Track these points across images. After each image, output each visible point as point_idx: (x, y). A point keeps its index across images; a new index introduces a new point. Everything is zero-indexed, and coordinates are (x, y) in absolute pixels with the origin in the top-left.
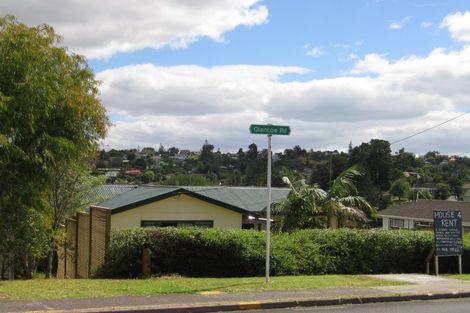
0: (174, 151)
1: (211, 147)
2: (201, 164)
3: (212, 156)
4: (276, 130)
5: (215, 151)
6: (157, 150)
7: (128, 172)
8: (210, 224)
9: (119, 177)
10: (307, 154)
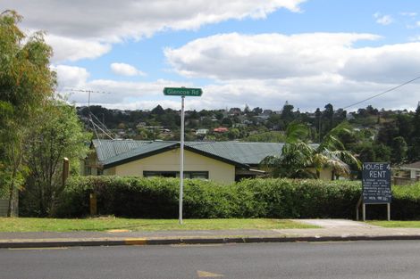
0: (258, 111)
1: (291, 107)
2: (281, 122)
3: (292, 115)
4: (188, 92)
5: (294, 110)
6: (243, 110)
7: (216, 130)
8: (206, 174)
9: (208, 134)
10: (379, 113)
